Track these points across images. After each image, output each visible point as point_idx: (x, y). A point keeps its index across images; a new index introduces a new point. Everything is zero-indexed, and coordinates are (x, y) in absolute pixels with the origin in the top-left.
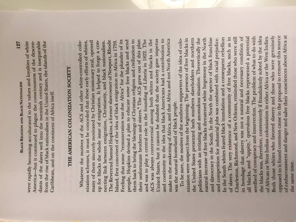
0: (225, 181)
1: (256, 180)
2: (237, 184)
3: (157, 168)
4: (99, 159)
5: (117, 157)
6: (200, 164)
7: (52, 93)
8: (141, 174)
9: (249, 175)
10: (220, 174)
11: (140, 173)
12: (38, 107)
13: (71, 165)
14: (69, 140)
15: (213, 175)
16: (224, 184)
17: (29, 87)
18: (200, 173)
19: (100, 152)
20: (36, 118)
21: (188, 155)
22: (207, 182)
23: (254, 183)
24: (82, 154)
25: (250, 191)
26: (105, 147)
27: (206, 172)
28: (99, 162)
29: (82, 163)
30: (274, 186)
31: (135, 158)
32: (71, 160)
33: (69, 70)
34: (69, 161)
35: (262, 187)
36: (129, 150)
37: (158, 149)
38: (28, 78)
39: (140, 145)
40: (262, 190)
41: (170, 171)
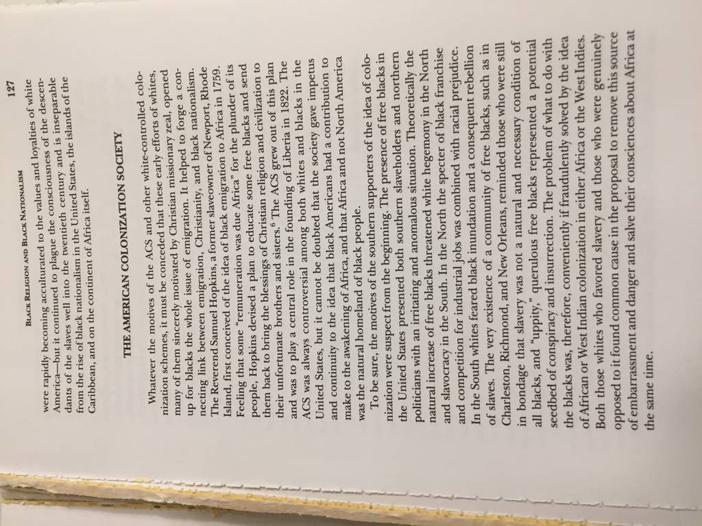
0: (477, 398)
1: (554, 396)
2: (508, 406)
3: (318, 363)
4: (189, 343)
5: (228, 338)
6: (418, 356)
7: (85, 195)
8: (281, 377)
9: (538, 386)
10: (464, 382)
11: (278, 376)
12: (58, 225)
13: (130, 354)
14: (124, 299)
15: (448, 383)
16: (476, 405)
17: (37, 182)
18: (417, 378)
19: (190, 325)
20: (54, 251)
21: (389, 335)
22: (433, 400)
23: (549, 406)
24: (152, 331)
25: (540, 424)
26: (202, 316)
27: (432, 376)
28: (190, 349)
29: (152, 350)
30: (602, 414)
31: (267, 341)
32: (129, 344)
33: (118, 139)
34: (125, 346)
35: (570, 416)
36: (254, 322)
37: (319, 320)
38: (35, 161)
39: (279, 310)
40: (569, 423)
41: (347, 371)
